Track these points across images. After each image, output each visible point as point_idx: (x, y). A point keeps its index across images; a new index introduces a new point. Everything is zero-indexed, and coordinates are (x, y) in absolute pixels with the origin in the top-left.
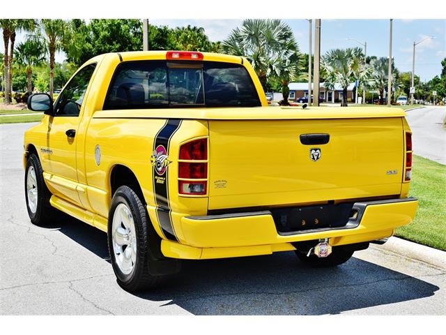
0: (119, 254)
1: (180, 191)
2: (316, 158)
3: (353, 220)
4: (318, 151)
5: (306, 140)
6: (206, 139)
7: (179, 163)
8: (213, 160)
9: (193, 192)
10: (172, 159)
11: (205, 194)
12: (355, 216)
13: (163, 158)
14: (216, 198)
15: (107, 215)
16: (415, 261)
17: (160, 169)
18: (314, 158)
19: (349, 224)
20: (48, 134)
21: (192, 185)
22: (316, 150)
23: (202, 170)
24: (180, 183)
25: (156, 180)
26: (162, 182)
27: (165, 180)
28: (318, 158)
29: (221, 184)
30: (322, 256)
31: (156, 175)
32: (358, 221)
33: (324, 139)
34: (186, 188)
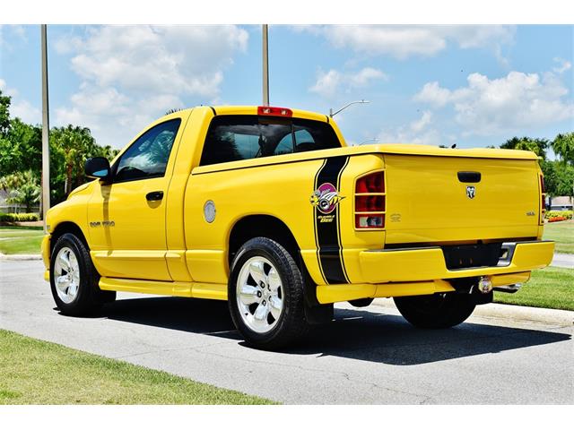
0: (247, 314)
1: (357, 225)
3: (504, 260)
5: (463, 177)
6: (383, 172)
7: (356, 197)
8: (390, 191)
9: (370, 226)
10: (345, 193)
11: (383, 226)
12: (505, 256)
13: (329, 196)
14: (392, 232)
17: (326, 207)
19: (500, 263)
21: (370, 218)
22: (471, 188)
23: (380, 203)
24: (357, 217)
25: (318, 220)
26: (330, 220)
27: (335, 219)
28: (473, 196)
29: (396, 218)
30: (485, 292)
31: (319, 214)
32: (510, 259)
33: (475, 178)
34: (363, 221)
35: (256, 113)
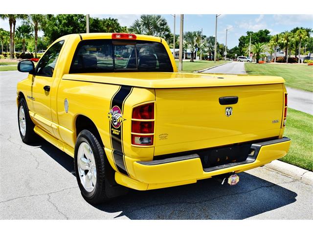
0: (83, 176)
1: (133, 142)
2: (229, 113)
4: (231, 109)
5: (223, 101)
6: (153, 103)
7: (132, 121)
8: (158, 119)
9: (143, 144)
10: (126, 117)
11: (152, 144)
12: (252, 153)
14: (160, 147)
15: (74, 146)
16: (272, 170)
17: (116, 123)
18: (228, 115)
20: (32, 87)
21: (142, 138)
22: (229, 108)
23: (150, 127)
24: (133, 137)
25: (112, 131)
26: (118, 134)
27: (120, 133)
28: (230, 114)
29: (164, 137)
30: (233, 184)
31: (112, 127)
32: (255, 157)
33: (234, 101)
34: (137, 140)
35: (111, 38)
